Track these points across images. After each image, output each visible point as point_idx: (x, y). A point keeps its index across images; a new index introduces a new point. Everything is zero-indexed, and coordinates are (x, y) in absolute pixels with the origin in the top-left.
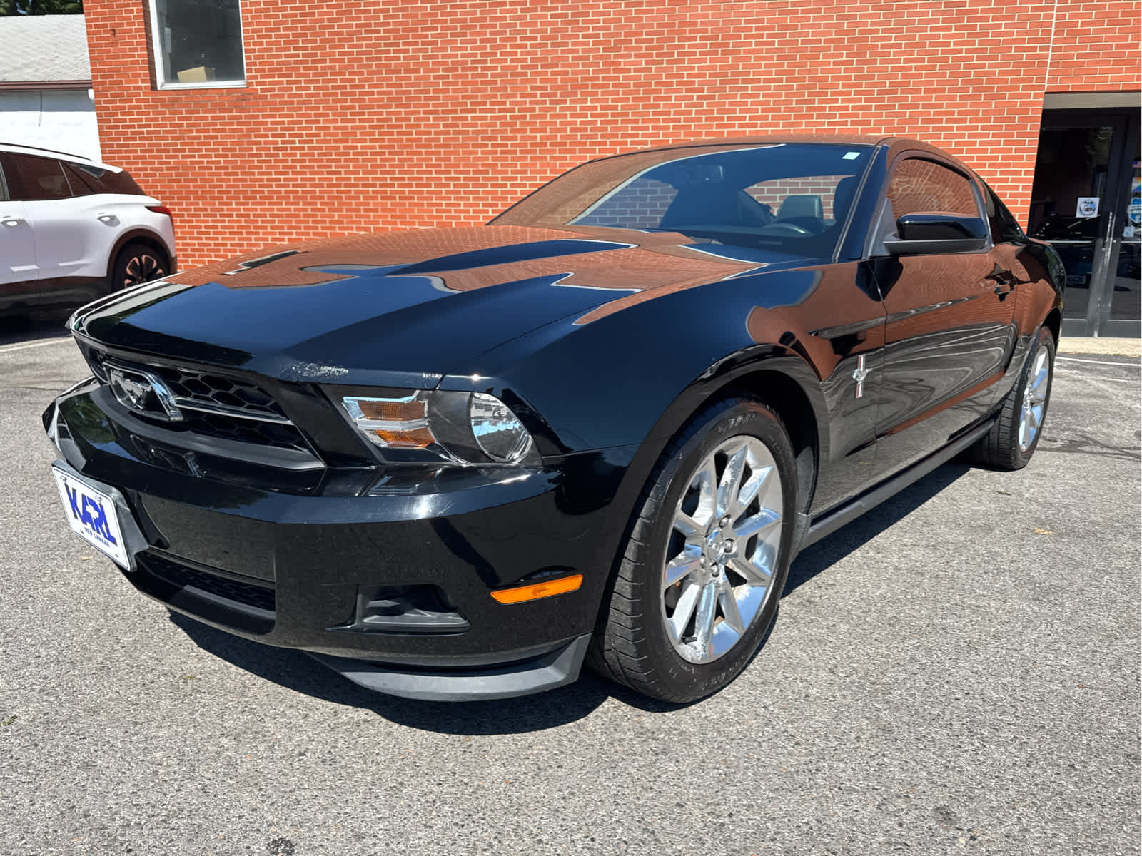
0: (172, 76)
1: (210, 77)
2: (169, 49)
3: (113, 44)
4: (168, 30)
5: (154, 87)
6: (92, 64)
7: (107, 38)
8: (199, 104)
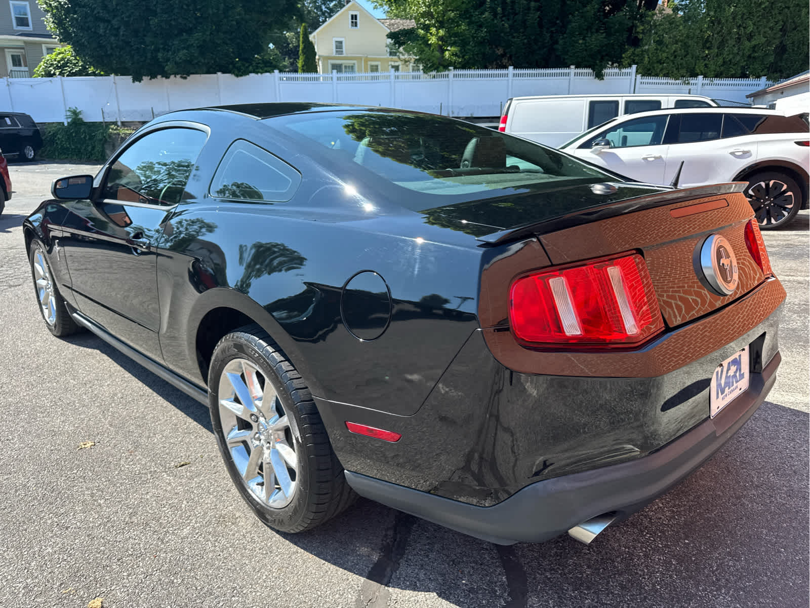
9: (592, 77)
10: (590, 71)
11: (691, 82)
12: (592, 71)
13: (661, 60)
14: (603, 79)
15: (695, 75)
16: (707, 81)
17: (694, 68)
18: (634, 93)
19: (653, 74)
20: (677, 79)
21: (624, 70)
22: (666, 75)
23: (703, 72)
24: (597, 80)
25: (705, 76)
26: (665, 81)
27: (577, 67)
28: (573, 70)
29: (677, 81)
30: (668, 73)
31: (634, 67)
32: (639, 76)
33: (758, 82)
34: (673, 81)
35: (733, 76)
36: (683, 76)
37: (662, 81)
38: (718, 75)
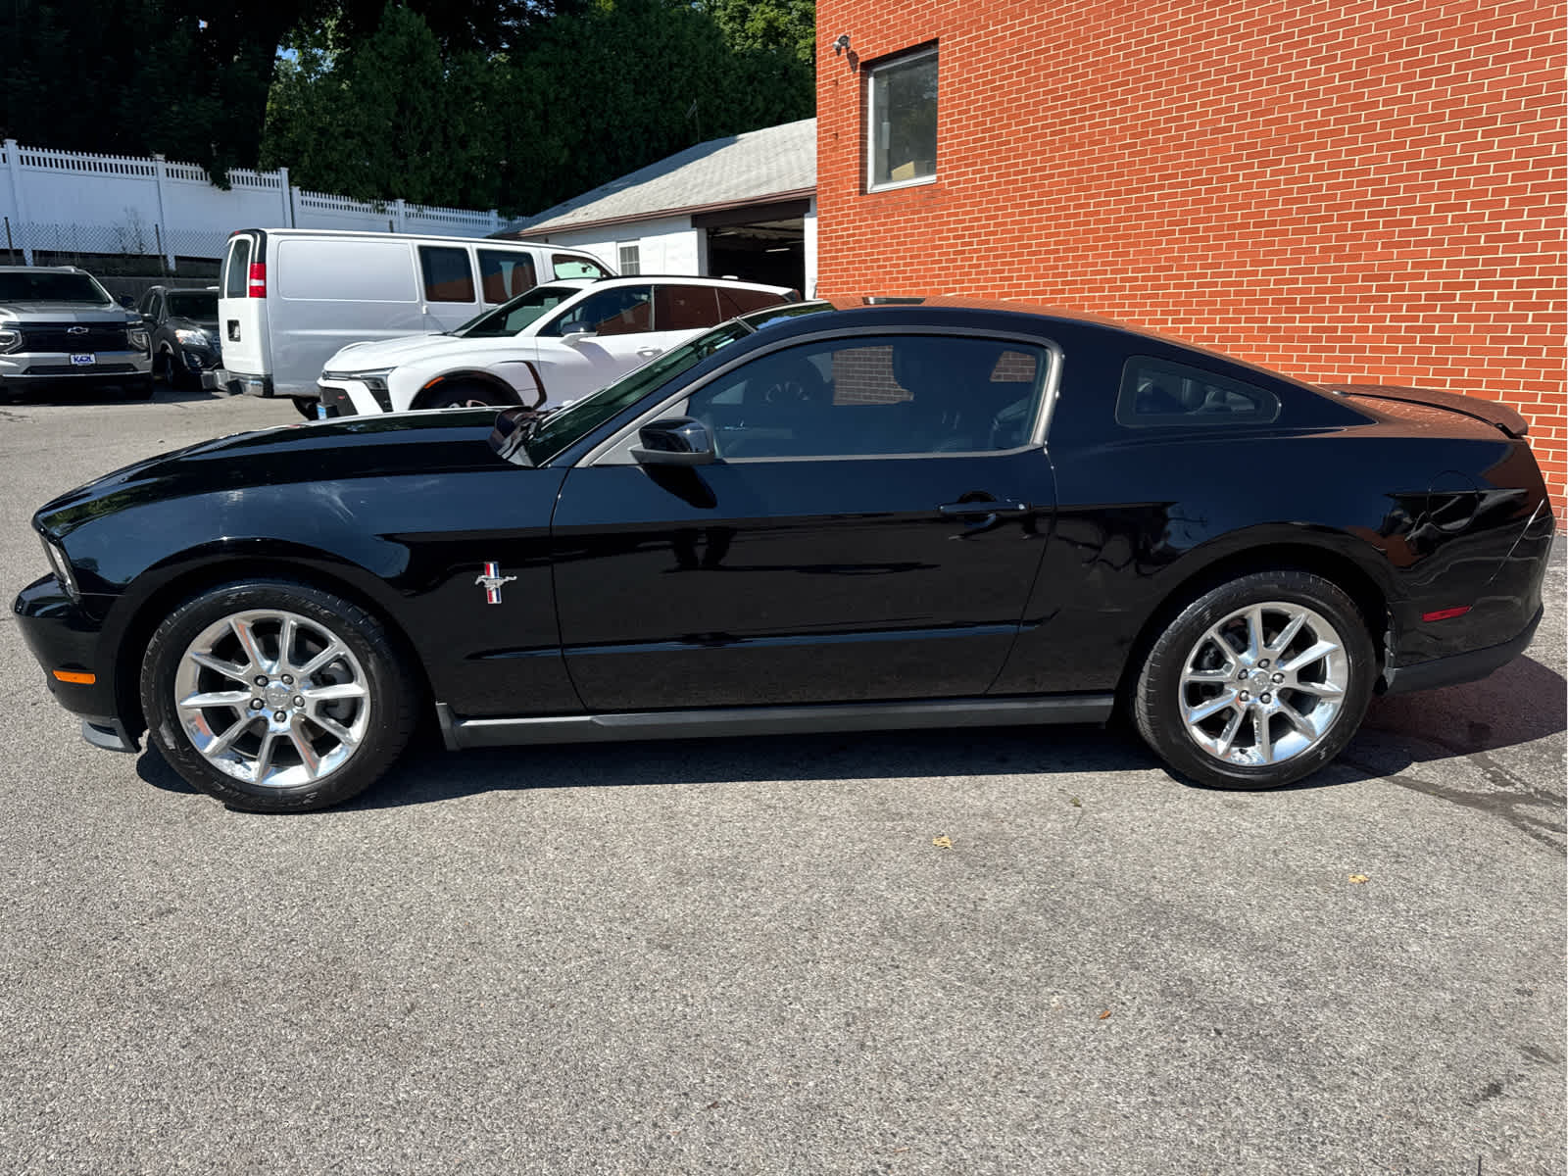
0: (885, 175)
1: (919, 173)
2: (886, 145)
3: (835, 149)
4: (886, 125)
5: (863, 191)
6: (819, 173)
7: (830, 143)
8: (897, 207)
9: (204, 182)
10: (199, 169)
11: (389, 208)
12: (202, 170)
13: (331, 163)
14: (229, 188)
15: (391, 197)
16: (412, 210)
17: (388, 185)
18: (294, 227)
19: (321, 188)
20: (362, 201)
21: (265, 176)
22: (346, 193)
23: (404, 192)
24: (216, 190)
25: (408, 201)
26: (344, 203)
27: (167, 159)
28: (160, 163)
29: (365, 205)
30: (347, 189)
31: (284, 171)
32: (296, 190)
33: (487, 218)
34: (358, 205)
35: (449, 205)
36: (374, 198)
37: (339, 203)
38: (429, 201)
